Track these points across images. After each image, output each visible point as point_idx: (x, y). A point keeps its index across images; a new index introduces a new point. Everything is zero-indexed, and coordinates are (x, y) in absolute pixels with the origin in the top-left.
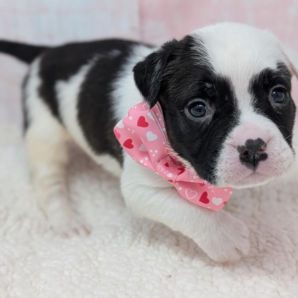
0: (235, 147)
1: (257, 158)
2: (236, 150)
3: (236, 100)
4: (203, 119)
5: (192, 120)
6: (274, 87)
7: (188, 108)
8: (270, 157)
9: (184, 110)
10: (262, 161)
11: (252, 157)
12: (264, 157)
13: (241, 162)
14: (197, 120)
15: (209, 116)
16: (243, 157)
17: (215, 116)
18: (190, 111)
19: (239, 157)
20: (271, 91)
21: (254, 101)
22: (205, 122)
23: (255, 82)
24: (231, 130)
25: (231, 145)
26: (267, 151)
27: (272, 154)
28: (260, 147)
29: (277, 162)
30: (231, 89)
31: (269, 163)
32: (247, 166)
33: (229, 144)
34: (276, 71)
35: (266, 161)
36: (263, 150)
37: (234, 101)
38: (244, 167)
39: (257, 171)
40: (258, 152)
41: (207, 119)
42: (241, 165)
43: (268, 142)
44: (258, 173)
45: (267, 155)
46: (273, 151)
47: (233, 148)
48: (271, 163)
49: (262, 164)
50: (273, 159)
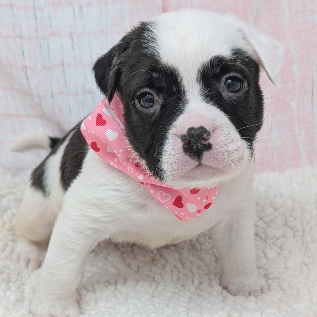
0: (179, 137)
1: (200, 148)
2: (180, 140)
3: (184, 90)
4: (152, 110)
5: (142, 111)
7: (137, 100)
8: (214, 147)
9: (135, 101)
10: (207, 151)
11: (195, 147)
12: (209, 147)
13: (183, 152)
14: (145, 111)
15: (157, 107)
16: (186, 146)
17: (163, 107)
18: (139, 102)
19: (182, 147)
20: (224, 79)
22: (154, 113)
23: (204, 71)
24: (175, 119)
25: (175, 135)
26: (211, 141)
27: (218, 144)
28: (203, 135)
29: (223, 154)
30: (179, 80)
31: (214, 153)
32: (191, 156)
33: (173, 134)
34: (230, 58)
35: (211, 151)
36: (207, 139)
37: (182, 92)
38: (187, 158)
39: (202, 163)
40: (201, 140)
41: (155, 110)
42: (185, 156)
43: (213, 131)
44: (204, 164)
45: (212, 144)
46: (218, 141)
47: (177, 137)
48: (216, 154)
49: (206, 155)
50: (218, 149)
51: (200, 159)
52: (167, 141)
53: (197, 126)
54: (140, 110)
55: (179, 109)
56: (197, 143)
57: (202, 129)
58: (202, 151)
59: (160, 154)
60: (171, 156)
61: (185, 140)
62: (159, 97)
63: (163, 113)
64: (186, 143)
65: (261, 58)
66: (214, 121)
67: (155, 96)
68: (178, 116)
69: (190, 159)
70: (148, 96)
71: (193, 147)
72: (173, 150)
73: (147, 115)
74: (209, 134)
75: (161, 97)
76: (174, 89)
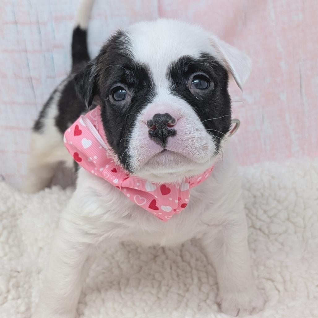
0: (146, 124)
1: (165, 133)
2: (147, 126)
3: (154, 84)
4: (123, 102)
5: (115, 104)
6: (195, 74)
7: (111, 95)
8: (179, 133)
9: (109, 97)
10: (171, 137)
11: (160, 132)
12: (173, 133)
13: (149, 137)
14: (117, 103)
15: (128, 99)
16: (151, 132)
17: (134, 99)
18: (113, 97)
19: (148, 133)
20: (192, 77)
21: (172, 86)
22: (125, 105)
23: (173, 68)
24: (143, 108)
25: (142, 121)
26: (176, 128)
27: (182, 131)
28: (168, 121)
29: (187, 140)
30: (149, 75)
31: (178, 139)
32: (156, 141)
33: (140, 121)
34: (198, 59)
35: (175, 137)
36: (173, 126)
37: (152, 86)
38: (152, 143)
39: (167, 149)
40: (166, 126)
41: (126, 102)
42: (150, 141)
43: (178, 120)
44: (168, 150)
45: (176, 131)
46: (182, 128)
47: (144, 124)
48: (180, 140)
49: (171, 140)
50: (182, 136)
51: (165, 144)
52: (134, 128)
53: (162, 113)
54: (113, 103)
55: (148, 100)
56: (162, 129)
57: (167, 115)
58: (167, 137)
59: (128, 140)
60: (138, 142)
61: (151, 125)
62: (130, 91)
63: (133, 104)
64: (152, 128)
65: (230, 66)
66: (179, 110)
67: (127, 90)
68: (146, 105)
69: (155, 144)
70: (120, 91)
71: (158, 132)
72: (139, 135)
73: (119, 107)
74: (174, 121)
75: (132, 90)
76: (145, 84)
